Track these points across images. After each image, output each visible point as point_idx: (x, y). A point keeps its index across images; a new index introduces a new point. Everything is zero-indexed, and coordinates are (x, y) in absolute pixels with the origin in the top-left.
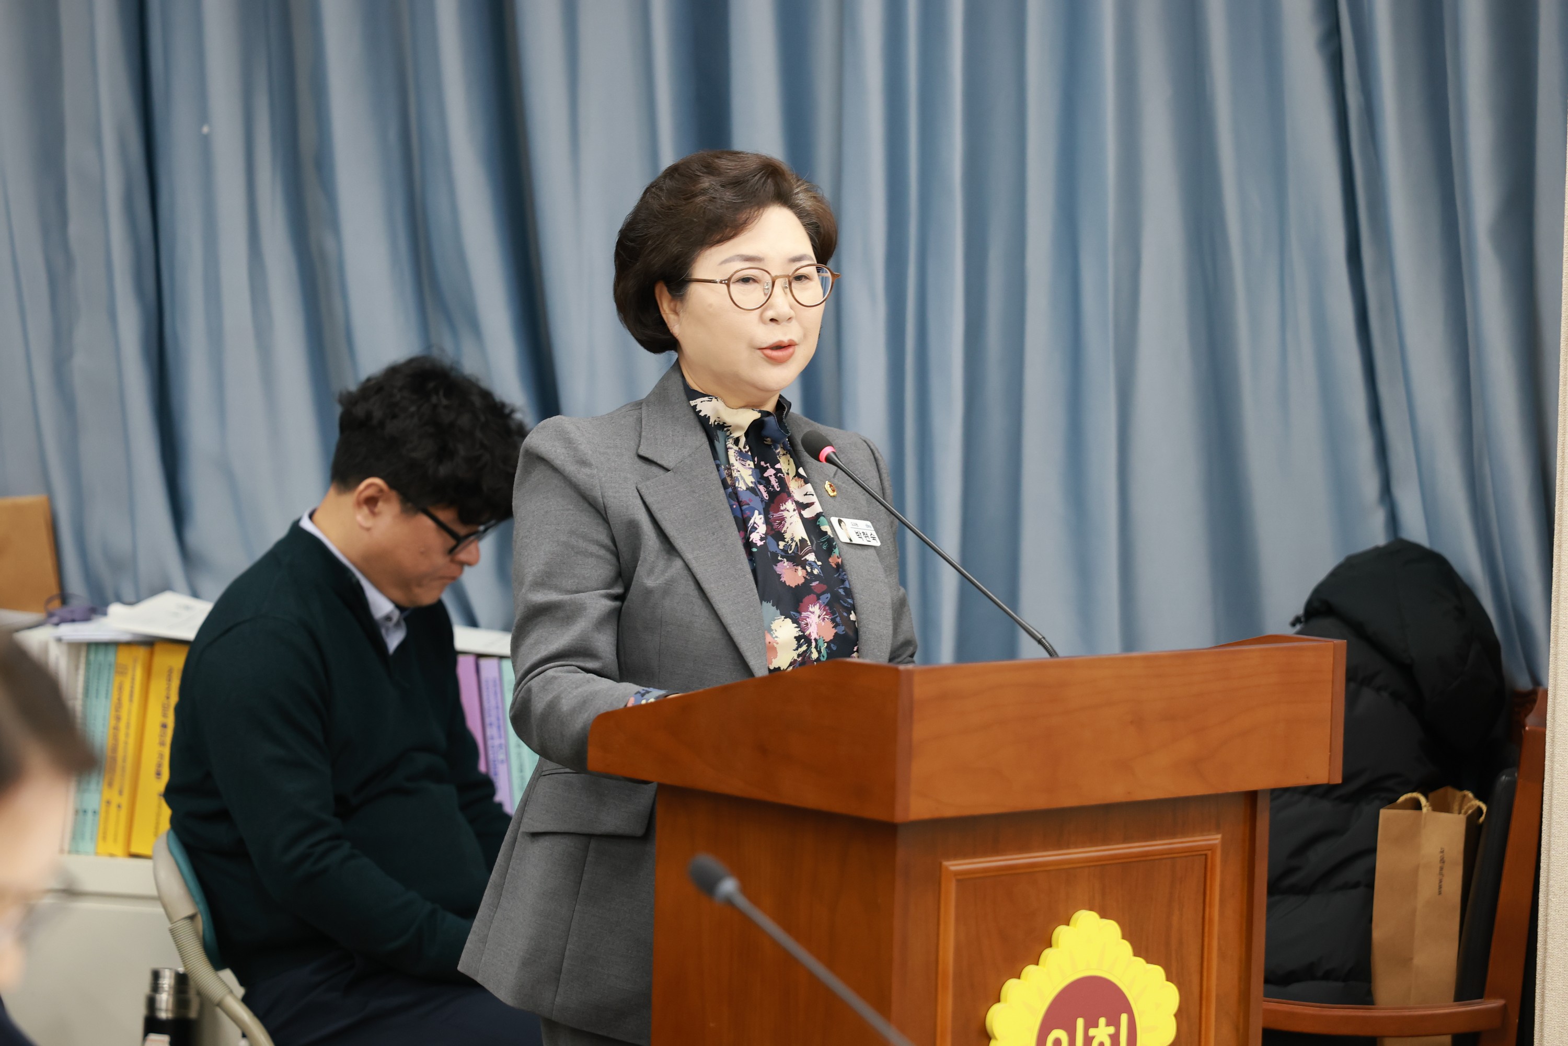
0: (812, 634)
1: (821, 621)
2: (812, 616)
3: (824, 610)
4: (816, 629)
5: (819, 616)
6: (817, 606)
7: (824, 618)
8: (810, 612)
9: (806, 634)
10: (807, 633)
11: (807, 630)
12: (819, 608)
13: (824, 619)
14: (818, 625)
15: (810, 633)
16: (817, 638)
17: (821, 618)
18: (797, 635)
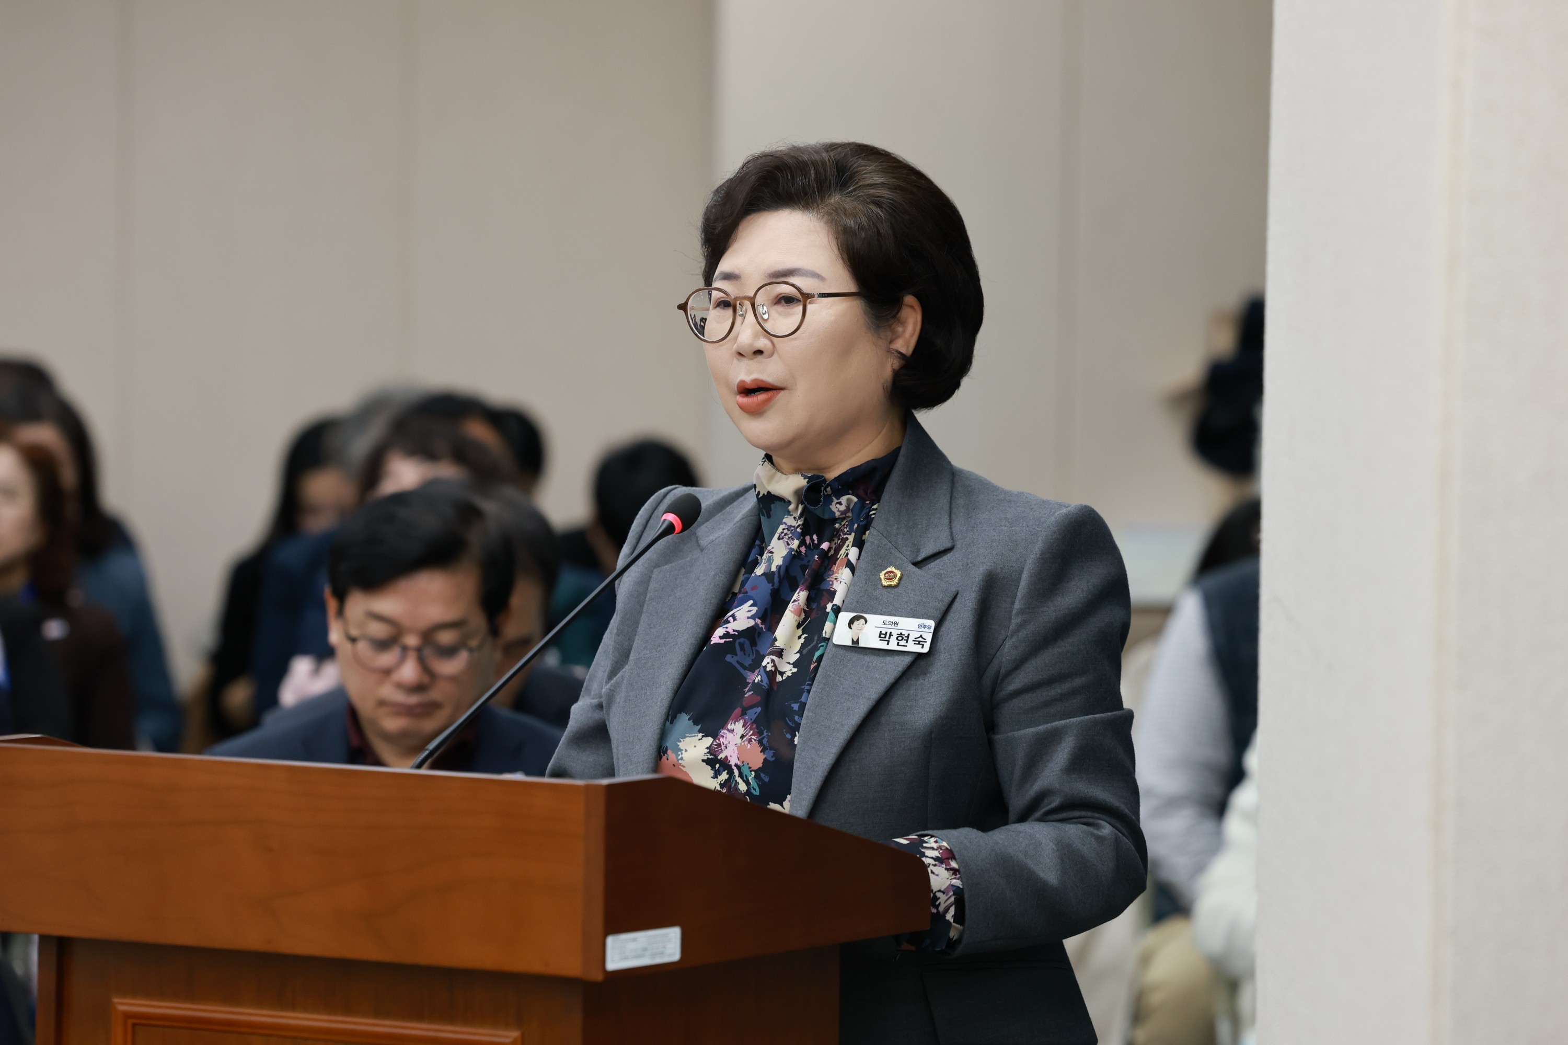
0: (729, 758)
1: (746, 743)
2: (729, 735)
3: (751, 729)
4: (736, 751)
5: (742, 737)
6: (741, 722)
7: (751, 738)
8: (728, 730)
9: (719, 757)
10: (721, 756)
11: (720, 753)
12: (743, 726)
13: (750, 741)
14: (740, 748)
15: (726, 757)
16: (739, 763)
17: (745, 739)
18: (705, 758)
